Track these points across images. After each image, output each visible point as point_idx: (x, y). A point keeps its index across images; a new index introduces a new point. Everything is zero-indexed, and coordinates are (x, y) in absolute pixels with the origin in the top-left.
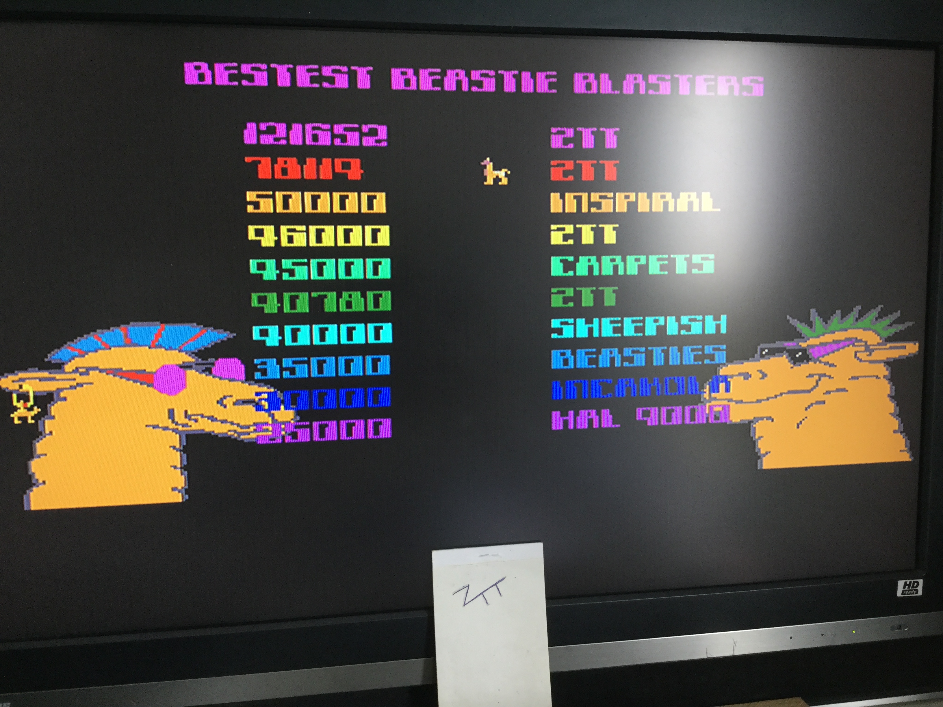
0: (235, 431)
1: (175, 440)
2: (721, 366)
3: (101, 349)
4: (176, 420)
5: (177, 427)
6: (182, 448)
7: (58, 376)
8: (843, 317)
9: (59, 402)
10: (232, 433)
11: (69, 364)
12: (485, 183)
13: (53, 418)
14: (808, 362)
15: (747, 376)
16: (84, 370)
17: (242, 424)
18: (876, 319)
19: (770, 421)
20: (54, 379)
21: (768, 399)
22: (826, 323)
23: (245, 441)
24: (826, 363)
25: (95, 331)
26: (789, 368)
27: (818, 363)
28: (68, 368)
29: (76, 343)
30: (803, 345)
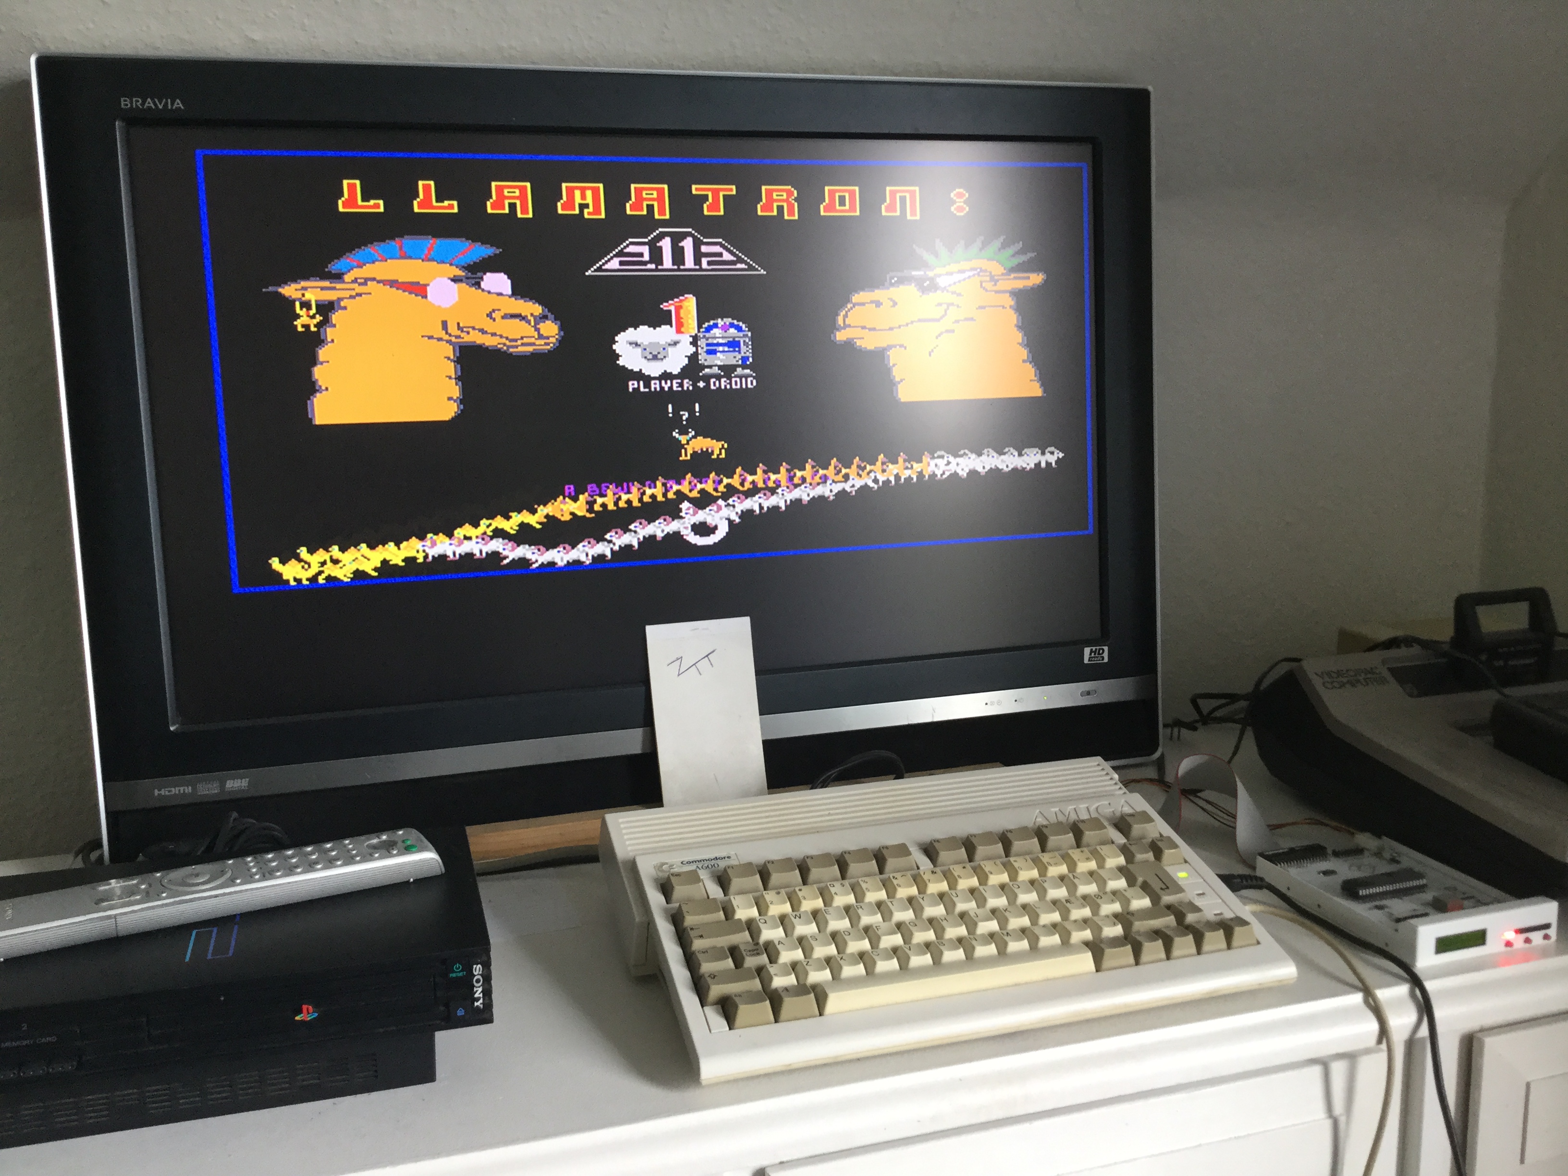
5: (450, 338)
7: (338, 286)
9: (339, 311)
11: (349, 274)
13: (334, 326)
16: (363, 281)
20: (334, 288)
28: (348, 278)
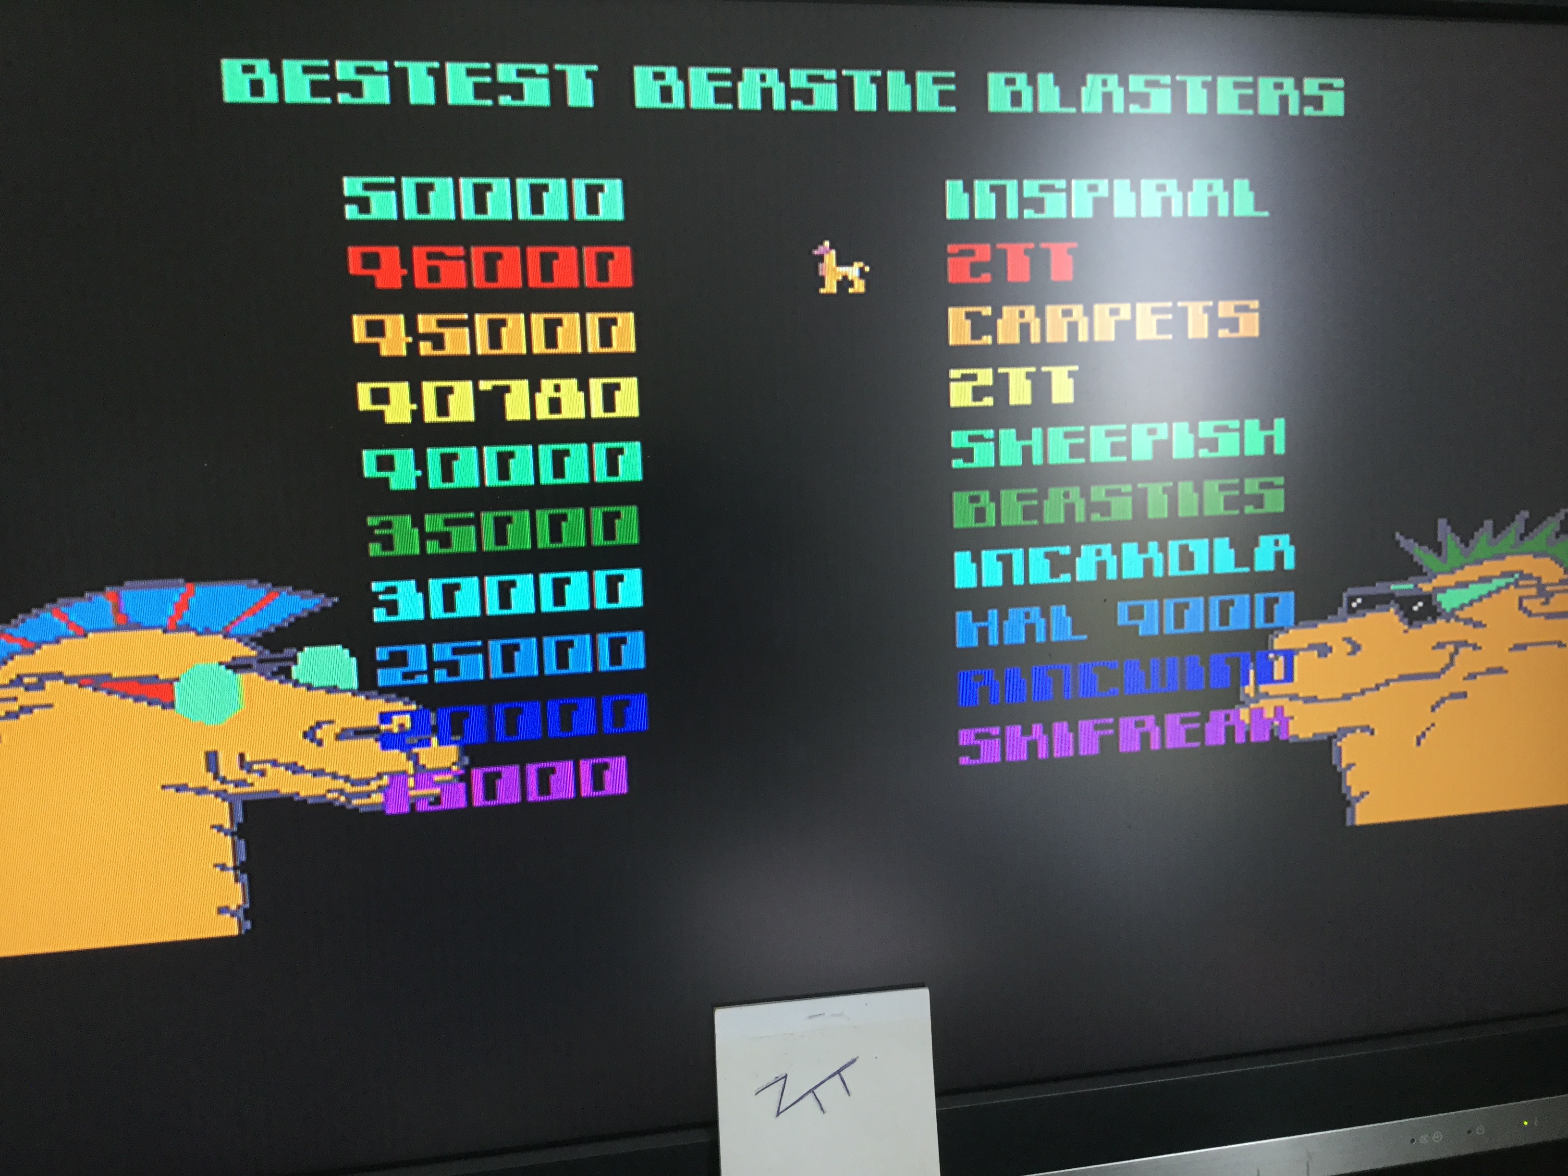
0: (341, 792)
1: (222, 813)
2: (1275, 632)
3: (68, 637)
4: (222, 773)
5: (224, 787)
6: (235, 829)
8: (1496, 532)
10: (336, 795)
12: (822, 291)
14: (1434, 619)
15: (1324, 650)
16: (33, 680)
17: (354, 776)
18: (1557, 535)
19: (1368, 733)
21: (1363, 692)
22: (1467, 545)
23: (361, 810)
24: (1468, 621)
25: (54, 601)
26: (1401, 631)
27: (1452, 620)
29: (16, 626)
30: (1426, 588)
